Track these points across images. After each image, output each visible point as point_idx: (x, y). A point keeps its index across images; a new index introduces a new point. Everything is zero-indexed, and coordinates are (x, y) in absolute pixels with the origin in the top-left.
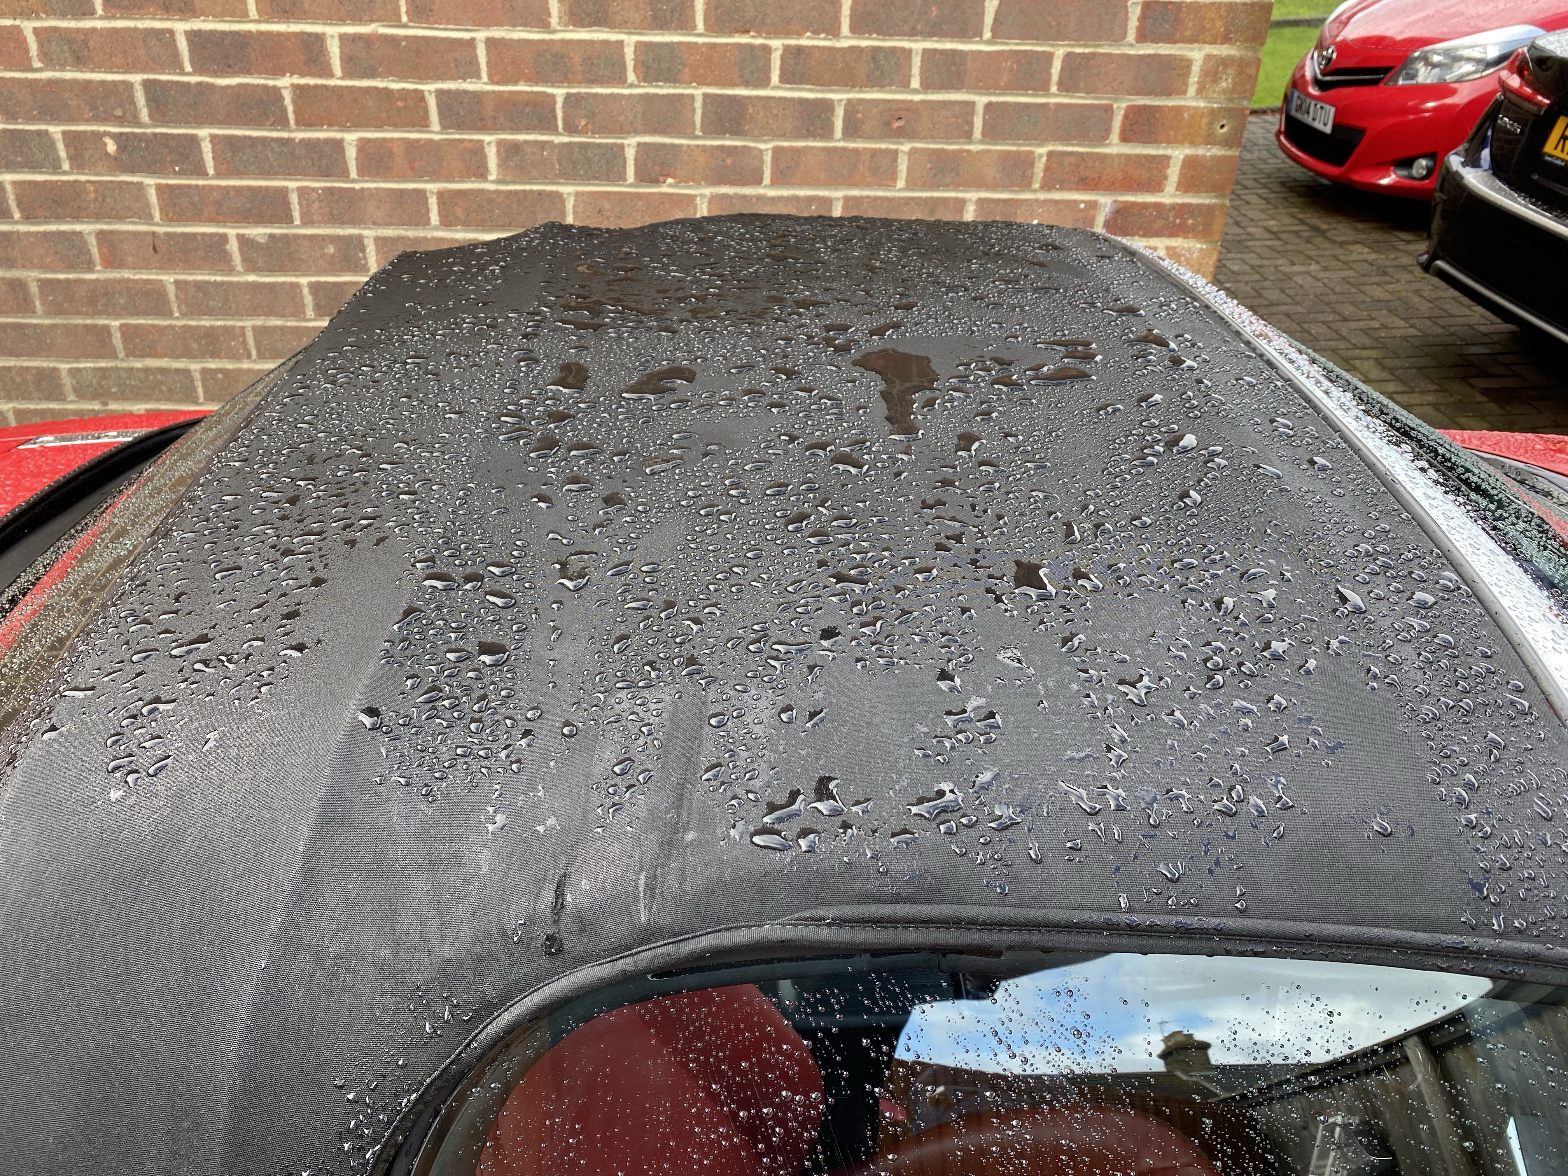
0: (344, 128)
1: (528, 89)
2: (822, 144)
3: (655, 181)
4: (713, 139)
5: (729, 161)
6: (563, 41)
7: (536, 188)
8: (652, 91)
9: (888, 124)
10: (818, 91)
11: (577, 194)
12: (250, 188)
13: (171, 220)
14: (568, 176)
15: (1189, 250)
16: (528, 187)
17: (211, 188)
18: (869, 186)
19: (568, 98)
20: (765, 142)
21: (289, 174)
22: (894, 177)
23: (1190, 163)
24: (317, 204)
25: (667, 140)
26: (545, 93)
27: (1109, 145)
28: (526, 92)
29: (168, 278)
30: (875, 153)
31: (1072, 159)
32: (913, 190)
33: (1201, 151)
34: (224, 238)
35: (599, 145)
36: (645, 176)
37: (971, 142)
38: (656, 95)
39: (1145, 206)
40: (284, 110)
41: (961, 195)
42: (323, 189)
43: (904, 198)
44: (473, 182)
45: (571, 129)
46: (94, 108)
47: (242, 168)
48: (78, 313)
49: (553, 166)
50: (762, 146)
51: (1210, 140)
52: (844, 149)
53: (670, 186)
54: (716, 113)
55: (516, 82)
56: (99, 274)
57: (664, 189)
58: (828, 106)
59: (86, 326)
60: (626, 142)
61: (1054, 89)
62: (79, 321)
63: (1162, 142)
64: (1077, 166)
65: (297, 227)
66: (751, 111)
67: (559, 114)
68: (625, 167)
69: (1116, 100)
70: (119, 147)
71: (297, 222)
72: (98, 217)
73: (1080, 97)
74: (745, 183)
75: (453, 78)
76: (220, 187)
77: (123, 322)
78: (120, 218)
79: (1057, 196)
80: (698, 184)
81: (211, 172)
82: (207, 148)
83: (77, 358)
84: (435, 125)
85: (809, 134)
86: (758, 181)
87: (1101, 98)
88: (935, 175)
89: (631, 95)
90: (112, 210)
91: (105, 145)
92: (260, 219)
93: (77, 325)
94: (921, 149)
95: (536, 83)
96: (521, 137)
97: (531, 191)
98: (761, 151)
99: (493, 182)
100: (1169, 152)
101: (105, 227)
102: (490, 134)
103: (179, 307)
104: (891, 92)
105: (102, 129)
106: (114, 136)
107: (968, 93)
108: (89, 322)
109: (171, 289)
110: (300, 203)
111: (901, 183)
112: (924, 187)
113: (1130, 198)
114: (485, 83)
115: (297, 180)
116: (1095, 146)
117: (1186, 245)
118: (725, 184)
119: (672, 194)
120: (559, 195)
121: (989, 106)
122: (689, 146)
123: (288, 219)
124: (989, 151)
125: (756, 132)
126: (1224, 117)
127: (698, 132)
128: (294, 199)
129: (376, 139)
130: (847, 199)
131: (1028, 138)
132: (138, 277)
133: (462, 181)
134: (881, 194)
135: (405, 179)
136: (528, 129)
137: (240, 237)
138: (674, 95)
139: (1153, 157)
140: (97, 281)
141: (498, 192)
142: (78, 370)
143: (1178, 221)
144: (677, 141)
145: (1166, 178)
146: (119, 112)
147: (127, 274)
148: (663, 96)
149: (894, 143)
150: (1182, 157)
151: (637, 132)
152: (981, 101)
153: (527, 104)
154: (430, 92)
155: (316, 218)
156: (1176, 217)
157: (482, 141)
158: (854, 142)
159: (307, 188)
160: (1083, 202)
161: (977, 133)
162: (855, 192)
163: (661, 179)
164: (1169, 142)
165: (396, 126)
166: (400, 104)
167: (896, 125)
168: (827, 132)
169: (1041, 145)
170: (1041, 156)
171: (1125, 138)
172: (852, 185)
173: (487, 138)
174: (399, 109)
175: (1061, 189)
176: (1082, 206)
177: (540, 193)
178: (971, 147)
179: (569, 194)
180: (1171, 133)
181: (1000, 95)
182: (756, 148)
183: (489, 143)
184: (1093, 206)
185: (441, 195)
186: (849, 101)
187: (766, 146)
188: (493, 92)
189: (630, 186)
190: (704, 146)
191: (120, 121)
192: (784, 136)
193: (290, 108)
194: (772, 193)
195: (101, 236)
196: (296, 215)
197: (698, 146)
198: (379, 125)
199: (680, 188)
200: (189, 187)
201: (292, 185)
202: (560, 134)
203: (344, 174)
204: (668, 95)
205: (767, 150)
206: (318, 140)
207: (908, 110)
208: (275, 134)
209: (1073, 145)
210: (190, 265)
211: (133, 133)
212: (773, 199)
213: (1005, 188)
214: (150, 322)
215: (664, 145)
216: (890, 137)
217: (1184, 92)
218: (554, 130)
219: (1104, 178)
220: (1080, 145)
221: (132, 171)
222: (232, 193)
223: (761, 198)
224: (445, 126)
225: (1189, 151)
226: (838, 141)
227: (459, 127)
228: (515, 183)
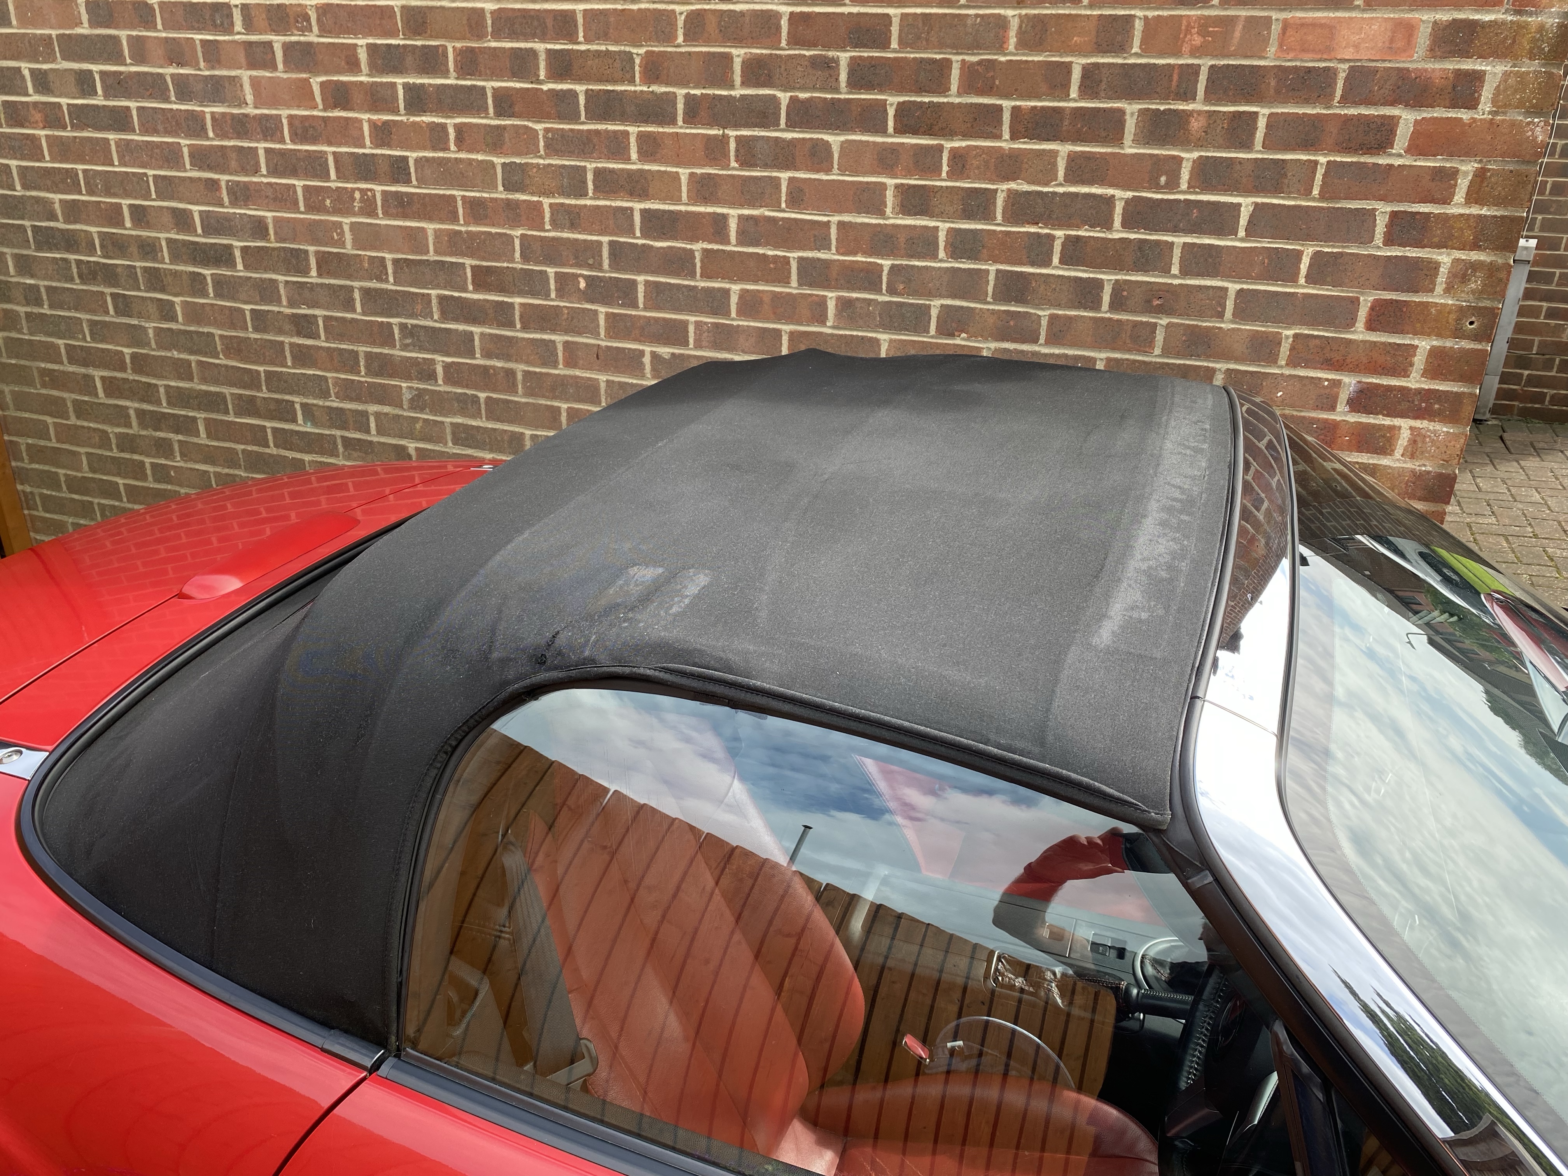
0: (732, 281)
1: (864, 259)
2: (1091, 315)
3: (952, 335)
4: (1001, 305)
5: (1012, 323)
6: (893, 225)
7: (860, 334)
8: (957, 265)
9: (1149, 301)
10: (1091, 272)
11: (891, 341)
12: (664, 319)
13: (611, 337)
14: (887, 327)
15: (1435, 432)
16: (855, 333)
17: (640, 316)
18: (1129, 351)
19: (893, 267)
20: (1043, 309)
21: (691, 311)
22: (1151, 345)
23: (1434, 353)
24: (706, 334)
25: (965, 304)
26: (876, 263)
27: (1355, 332)
28: (862, 262)
29: (602, 378)
30: (1136, 324)
31: (1317, 342)
32: (1168, 357)
33: (1449, 343)
34: (642, 353)
35: (912, 304)
36: (945, 330)
37: (1223, 322)
38: (960, 269)
39: (1389, 388)
40: (694, 265)
41: (1211, 365)
42: (712, 323)
43: (1159, 363)
44: (816, 326)
45: (892, 291)
46: (576, 258)
47: (661, 305)
48: (544, 396)
49: (875, 318)
50: (1040, 313)
51: (1458, 334)
52: (1110, 319)
53: (963, 339)
54: (1005, 285)
55: (855, 254)
56: (561, 371)
57: (958, 341)
58: (1098, 285)
59: (546, 405)
60: (932, 303)
61: (1302, 281)
62: (543, 402)
63: (1407, 333)
64: (1322, 349)
65: (691, 349)
66: (1034, 285)
67: (885, 279)
68: (929, 323)
69: (1362, 294)
70: (587, 285)
71: (691, 346)
72: (566, 332)
73: (1327, 290)
74: (1023, 341)
75: (811, 250)
76: (645, 317)
77: (570, 405)
78: (580, 334)
79: (1302, 373)
80: (986, 340)
81: (641, 305)
82: (641, 289)
83: (537, 428)
84: (794, 282)
85: (1081, 306)
86: (1035, 341)
87: (1348, 292)
88: (1189, 347)
89: (940, 268)
90: (576, 327)
91: (579, 283)
92: (667, 342)
93: (541, 405)
94: (1177, 324)
95: (870, 256)
96: (855, 295)
97: (857, 336)
98: (1039, 316)
99: (830, 327)
100: (1416, 342)
101: (570, 339)
102: (832, 291)
103: (606, 399)
104: (1153, 276)
105: (579, 272)
106: (586, 277)
107: (1223, 281)
108: (549, 403)
109: (603, 386)
110: (695, 333)
111: (1157, 351)
112: (1178, 355)
113: (1374, 380)
114: (834, 254)
115: (696, 316)
116: (1340, 332)
117: (1431, 428)
118: (1008, 341)
119: (964, 346)
120: (877, 341)
121: (1240, 292)
122: (981, 309)
123: (686, 344)
124: (1239, 330)
125: (1036, 301)
126: (1473, 315)
127: (989, 299)
128: (691, 329)
129: (753, 290)
130: (1109, 360)
131: (1276, 321)
132: (584, 375)
133: (808, 325)
134: (1139, 358)
135: (768, 320)
136: (860, 289)
137: (653, 354)
138: (973, 269)
139: (1399, 345)
140: (559, 375)
141: (832, 335)
142: (536, 436)
143: (1423, 405)
144: (972, 305)
145: (1412, 365)
146: (591, 261)
147: (578, 373)
148: (964, 269)
149: (1153, 317)
150: (1429, 347)
151: (941, 296)
152: (1233, 287)
153: (862, 271)
154: (794, 258)
155: (704, 343)
156: (1422, 401)
157: (826, 296)
158: (1119, 314)
159: (701, 322)
160: (1327, 380)
161: (1229, 313)
162: (1117, 355)
163: (956, 333)
164: (1415, 333)
165: (767, 282)
166: (772, 266)
167: (1156, 302)
168: (1096, 305)
169: (1289, 329)
170: (1287, 337)
171: (1371, 326)
172: (1114, 349)
173: (830, 294)
174: (771, 269)
175: (1306, 367)
176: (1326, 383)
177: (863, 338)
178: (1222, 325)
179: (884, 340)
180: (1418, 325)
181: (1251, 283)
182: (1035, 314)
183: (831, 298)
184: (1337, 384)
185: (791, 334)
186: (1117, 281)
187: (1044, 314)
188: (838, 260)
189: (932, 337)
190: (993, 310)
191: (591, 267)
192: (1059, 306)
193: (698, 265)
194: (1045, 350)
195: (566, 344)
196: (691, 340)
197: (988, 310)
198: (756, 281)
199: (971, 341)
200: (626, 315)
201: (692, 319)
202: (884, 295)
203: (727, 314)
204: (969, 269)
205: (1044, 316)
206: (714, 288)
207: (1168, 291)
208: (686, 283)
209: (1319, 330)
210: (618, 370)
211: (597, 276)
212: (1046, 355)
213: (1252, 361)
214: (586, 407)
215: (962, 307)
216: (1150, 312)
217: (1432, 290)
218: (879, 291)
219: (1348, 361)
220: (1327, 331)
221: (592, 302)
222: (652, 321)
223: (1036, 353)
224: (800, 284)
225: (1436, 342)
226: (1104, 313)
227: (811, 285)
228: (845, 329)
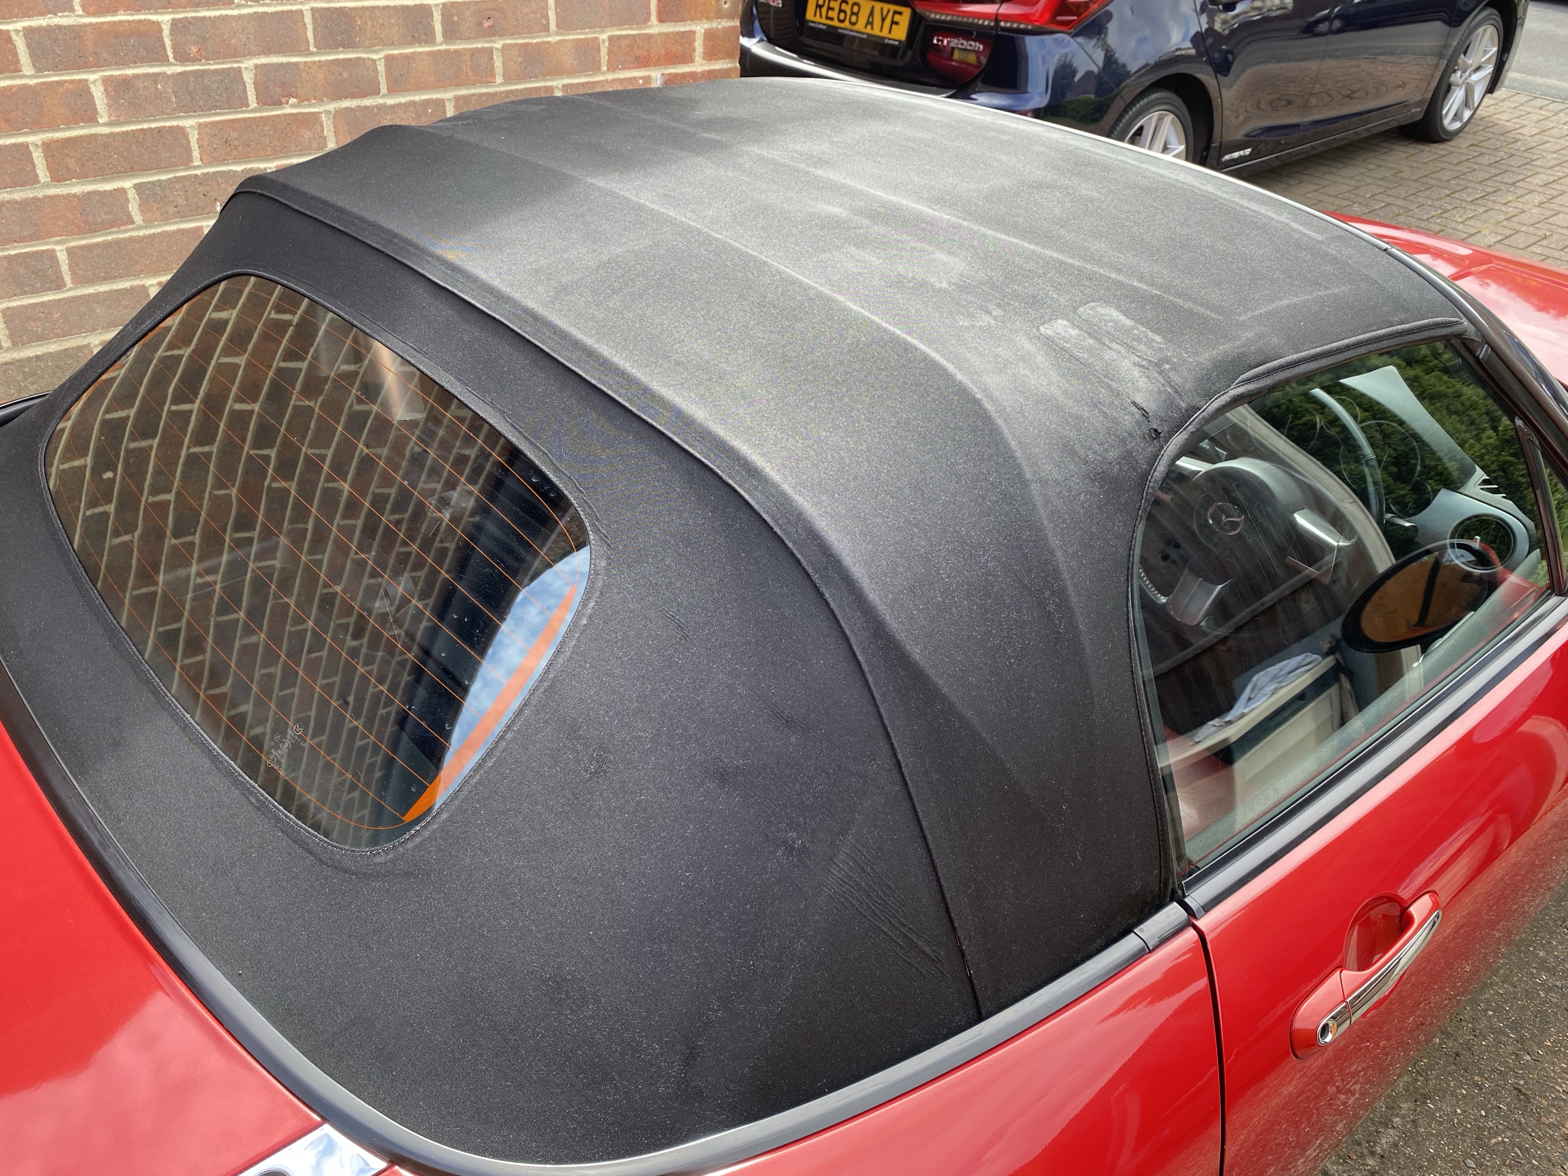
1: (129, 18)
2: (427, 49)
3: (278, 103)
4: (327, 54)
5: (345, 75)
7: (154, 125)
8: (260, 9)
9: (480, 24)
11: (200, 127)
14: (189, 108)
16: (146, 126)
18: (473, 84)
19: (175, 23)
20: (376, 52)
22: (492, 73)
23: (710, 35)
25: (283, 60)
26: (149, 20)
27: (650, 27)
28: (128, 22)
30: (474, 52)
31: (627, 41)
32: (510, 84)
33: (714, 25)
35: (216, 71)
36: (267, 99)
37: (549, 35)
38: (266, 14)
39: (684, 76)
41: (549, 84)
43: (504, 92)
44: (82, 128)
45: (182, 57)
49: (169, 100)
51: (719, 15)
52: (447, 51)
53: (293, 106)
54: (327, 27)
55: (114, 11)
57: (288, 110)
58: (425, 12)
60: (242, 65)
63: (687, 20)
64: (632, 47)
66: (359, 23)
67: (168, 43)
68: (245, 92)
74: (364, 95)
75: (42, 14)
79: (620, 74)
80: (320, 101)
84: (27, 68)
85: (416, 40)
86: (376, 92)
88: (526, 68)
89: (240, 16)
94: (511, 45)
95: (138, 11)
96: (130, 72)
97: (150, 129)
98: (374, 61)
99: (105, 125)
100: (693, 28)
102: (93, 72)
111: (499, 79)
112: (519, 79)
113: (672, 70)
114: (81, 16)
116: (641, 28)
118: (346, 98)
119: (297, 114)
120: (181, 130)
122: (305, 63)
124: (564, 41)
125: (367, 43)
127: (312, 49)
130: (457, 99)
131: (591, 26)
133: (69, 128)
134: (484, 90)
136: (136, 61)
138: (283, 12)
139: (683, 33)
141: (112, 135)
144: (294, 60)
145: (694, 50)
148: (272, 13)
149: (488, 42)
150: (703, 31)
151: (252, 54)
153: (131, 35)
154: (17, 31)
157: (86, 81)
158: (454, 44)
160: (641, 78)
161: (553, 26)
162: (463, 92)
164: (692, 19)
167: (487, 24)
168: (430, 37)
169: (602, 32)
170: (604, 41)
171: (661, 19)
172: (458, 85)
173: (91, 77)
175: (623, 69)
176: (641, 82)
177: (159, 130)
178: (550, 39)
179: (192, 127)
180: (693, 12)
182: (369, 59)
183: (94, 82)
184: (647, 81)
185: (47, 146)
186: (444, 5)
187: (378, 56)
188: (91, 24)
189: (254, 110)
190: (319, 62)
192: (392, 44)
194: (391, 101)
197: (314, 62)
199: (304, 107)
202: (172, 64)
204: (277, 13)
205: (380, 59)
207: (495, 10)
209: (626, 29)
212: (392, 109)
213: (582, 73)
215: (281, 64)
216: (484, 36)
218: (165, 60)
219: (652, 56)
220: (631, 29)
223: (382, 108)
224: (39, 69)
225: (707, 26)
226: (441, 46)
227: (56, 68)
228: (129, 123)
